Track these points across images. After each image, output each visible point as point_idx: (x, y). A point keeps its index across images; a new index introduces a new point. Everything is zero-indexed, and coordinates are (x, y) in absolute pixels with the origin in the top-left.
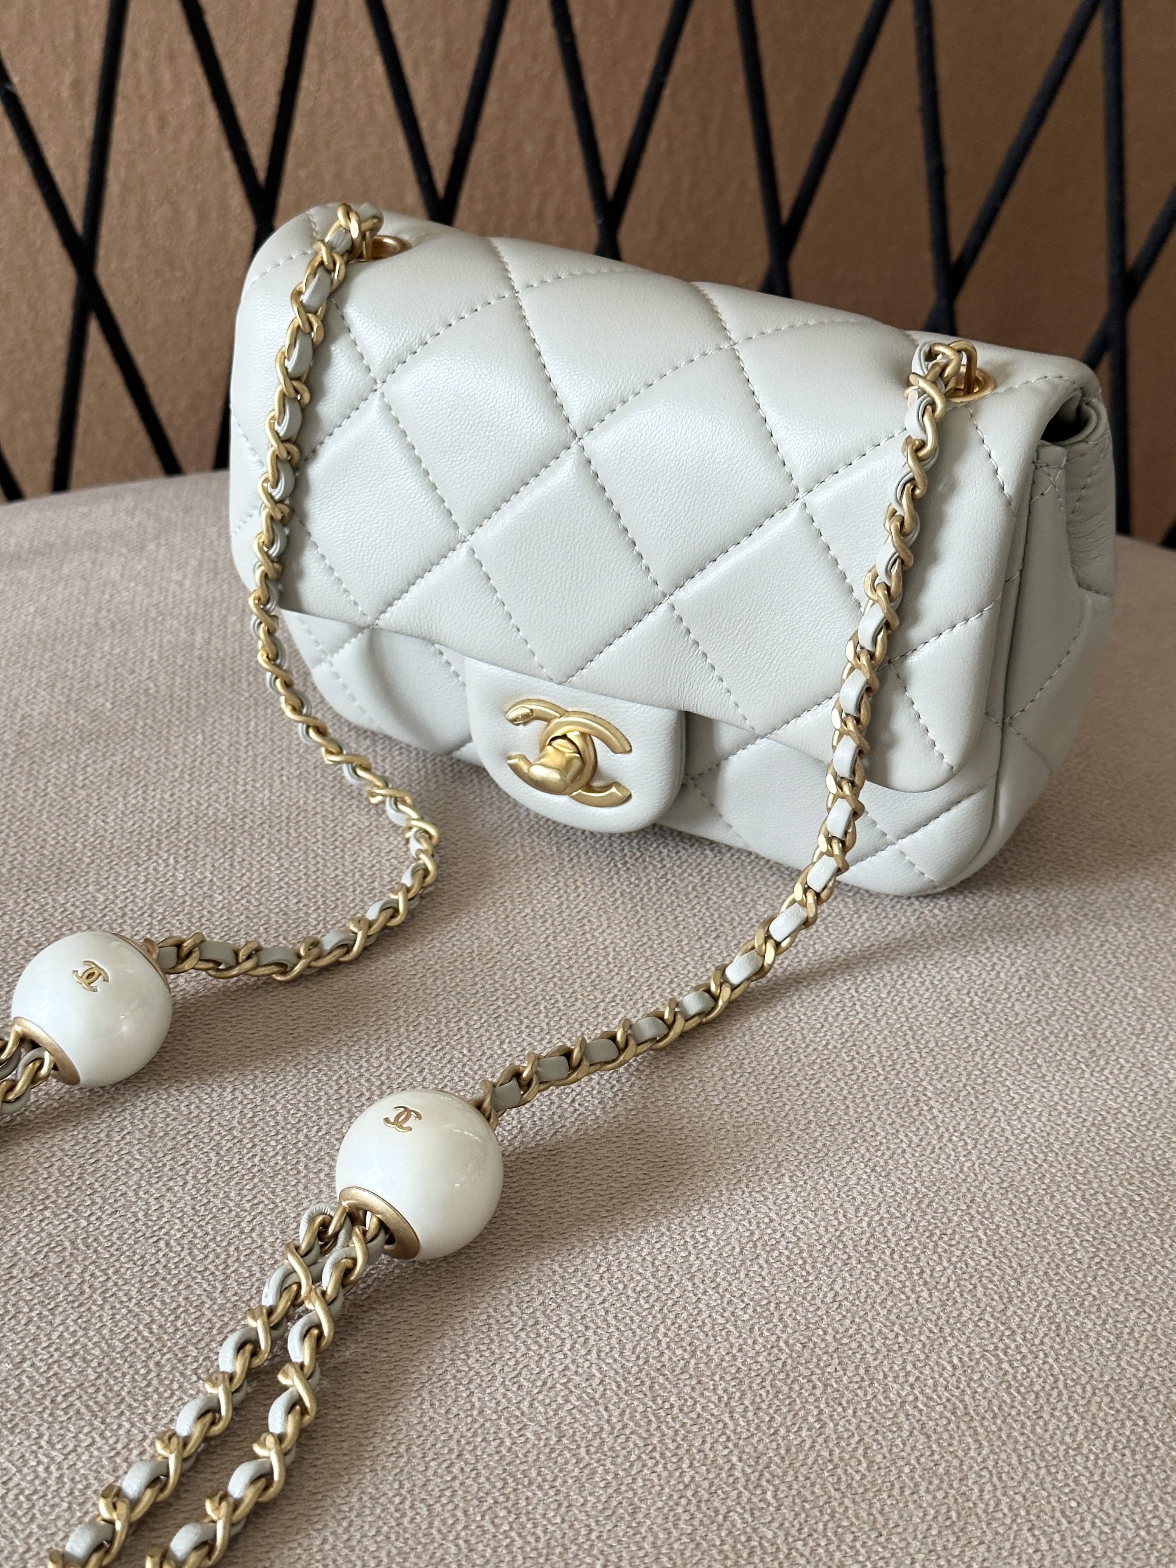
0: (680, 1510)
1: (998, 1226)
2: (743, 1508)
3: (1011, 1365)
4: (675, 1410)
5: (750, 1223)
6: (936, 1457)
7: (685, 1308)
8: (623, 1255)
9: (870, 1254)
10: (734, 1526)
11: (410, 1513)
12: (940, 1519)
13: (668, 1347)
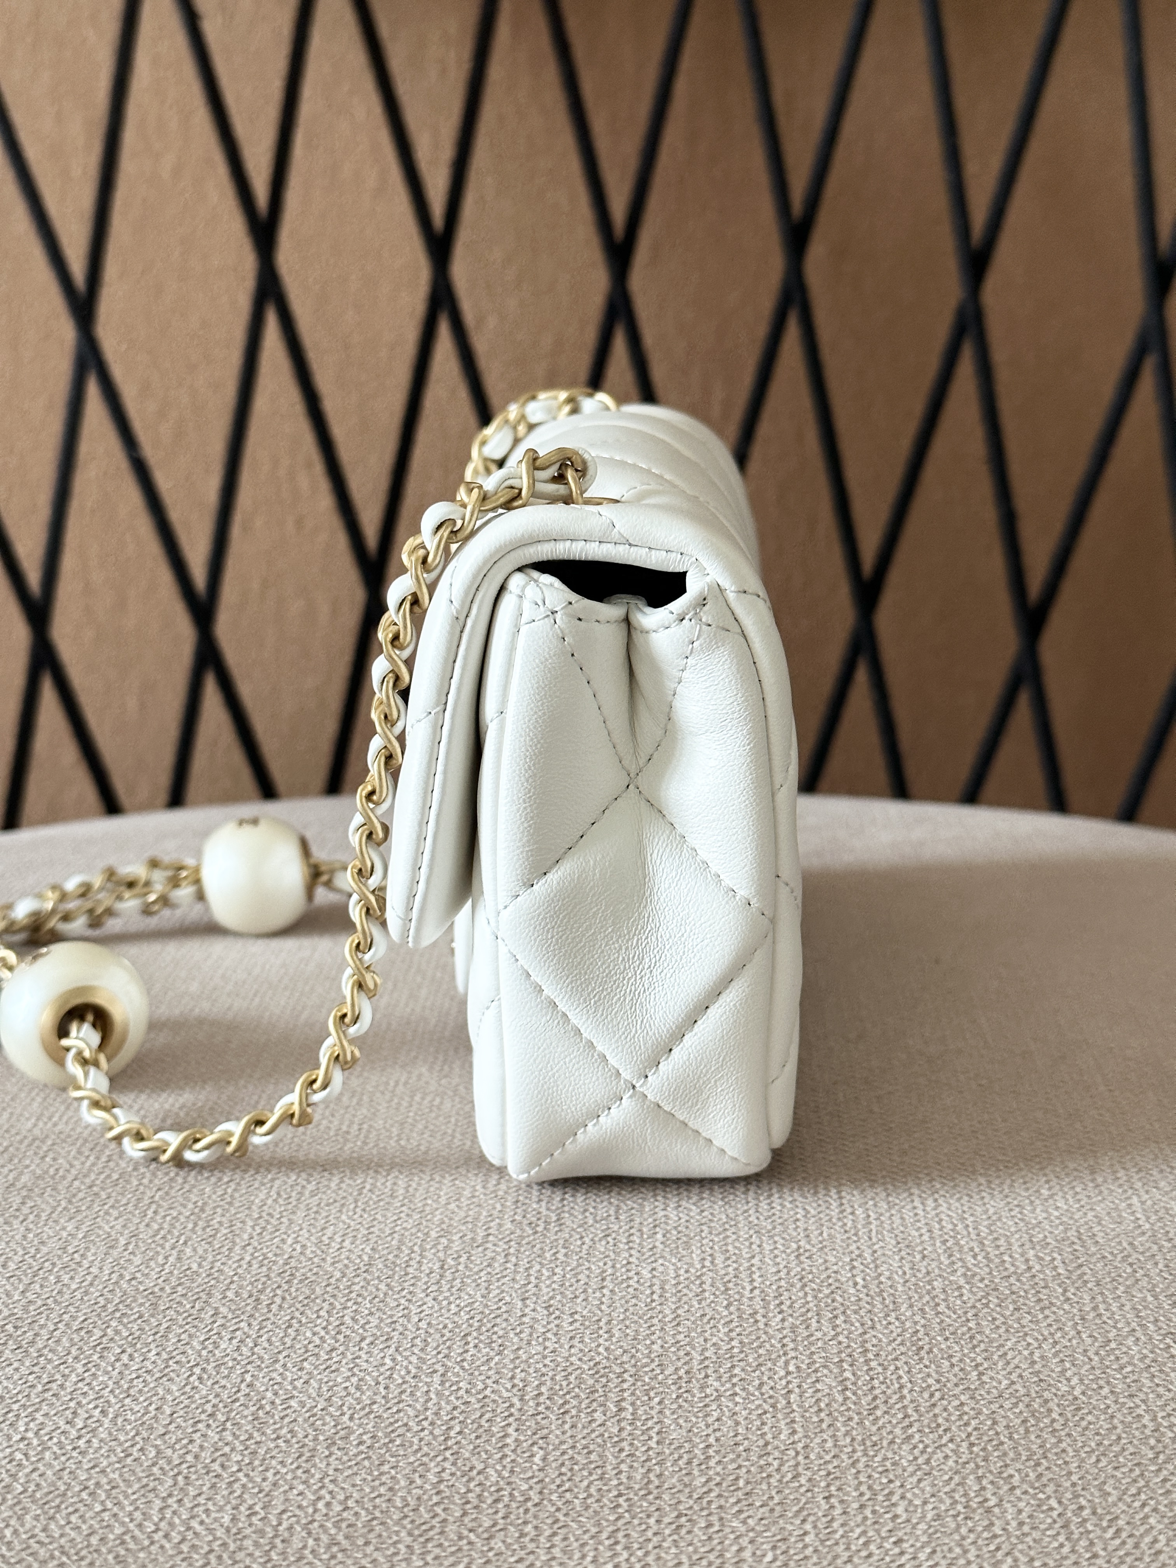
0: (432, 1464)
1: (880, 1275)
2: (504, 1467)
3: (854, 1374)
4: (461, 1392)
5: (605, 1264)
6: (740, 1438)
7: (506, 1320)
8: (458, 1281)
9: (727, 1289)
10: (486, 1478)
11: (136, 1454)
12: (724, 1485)
13: (476, 1346)
